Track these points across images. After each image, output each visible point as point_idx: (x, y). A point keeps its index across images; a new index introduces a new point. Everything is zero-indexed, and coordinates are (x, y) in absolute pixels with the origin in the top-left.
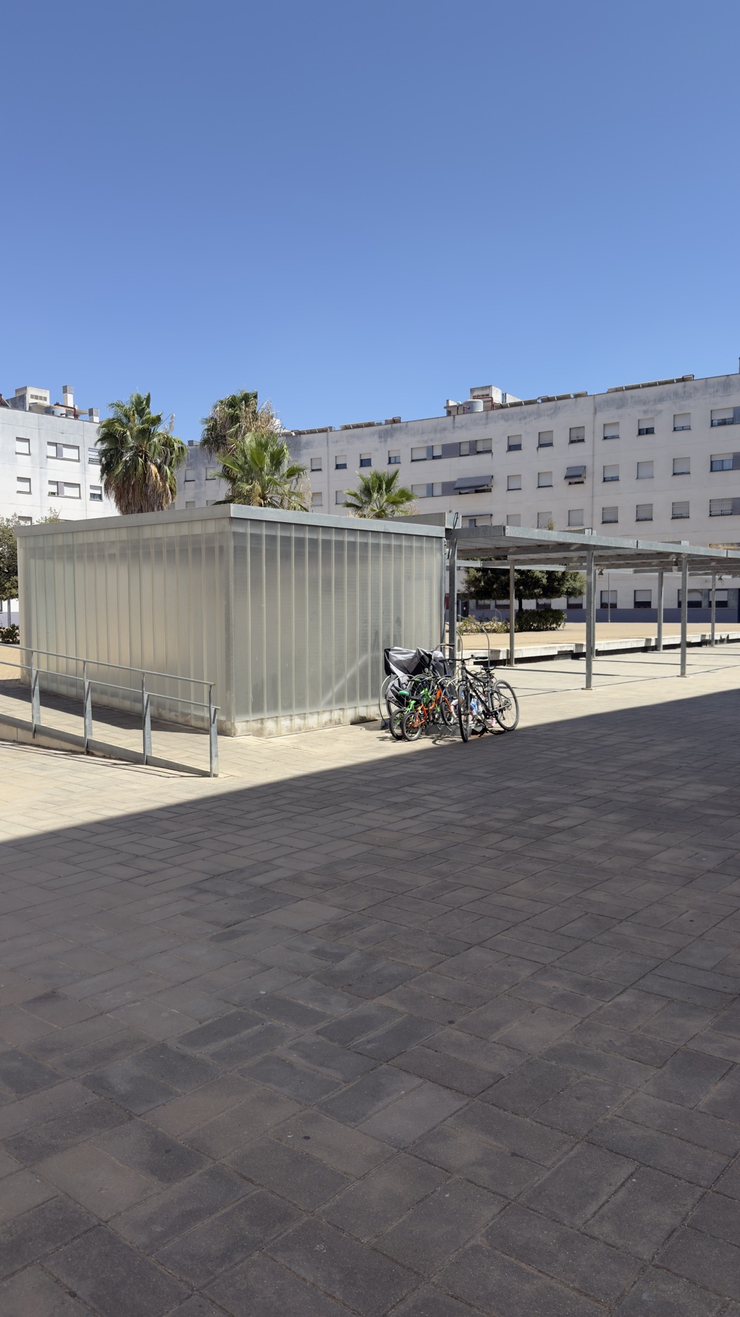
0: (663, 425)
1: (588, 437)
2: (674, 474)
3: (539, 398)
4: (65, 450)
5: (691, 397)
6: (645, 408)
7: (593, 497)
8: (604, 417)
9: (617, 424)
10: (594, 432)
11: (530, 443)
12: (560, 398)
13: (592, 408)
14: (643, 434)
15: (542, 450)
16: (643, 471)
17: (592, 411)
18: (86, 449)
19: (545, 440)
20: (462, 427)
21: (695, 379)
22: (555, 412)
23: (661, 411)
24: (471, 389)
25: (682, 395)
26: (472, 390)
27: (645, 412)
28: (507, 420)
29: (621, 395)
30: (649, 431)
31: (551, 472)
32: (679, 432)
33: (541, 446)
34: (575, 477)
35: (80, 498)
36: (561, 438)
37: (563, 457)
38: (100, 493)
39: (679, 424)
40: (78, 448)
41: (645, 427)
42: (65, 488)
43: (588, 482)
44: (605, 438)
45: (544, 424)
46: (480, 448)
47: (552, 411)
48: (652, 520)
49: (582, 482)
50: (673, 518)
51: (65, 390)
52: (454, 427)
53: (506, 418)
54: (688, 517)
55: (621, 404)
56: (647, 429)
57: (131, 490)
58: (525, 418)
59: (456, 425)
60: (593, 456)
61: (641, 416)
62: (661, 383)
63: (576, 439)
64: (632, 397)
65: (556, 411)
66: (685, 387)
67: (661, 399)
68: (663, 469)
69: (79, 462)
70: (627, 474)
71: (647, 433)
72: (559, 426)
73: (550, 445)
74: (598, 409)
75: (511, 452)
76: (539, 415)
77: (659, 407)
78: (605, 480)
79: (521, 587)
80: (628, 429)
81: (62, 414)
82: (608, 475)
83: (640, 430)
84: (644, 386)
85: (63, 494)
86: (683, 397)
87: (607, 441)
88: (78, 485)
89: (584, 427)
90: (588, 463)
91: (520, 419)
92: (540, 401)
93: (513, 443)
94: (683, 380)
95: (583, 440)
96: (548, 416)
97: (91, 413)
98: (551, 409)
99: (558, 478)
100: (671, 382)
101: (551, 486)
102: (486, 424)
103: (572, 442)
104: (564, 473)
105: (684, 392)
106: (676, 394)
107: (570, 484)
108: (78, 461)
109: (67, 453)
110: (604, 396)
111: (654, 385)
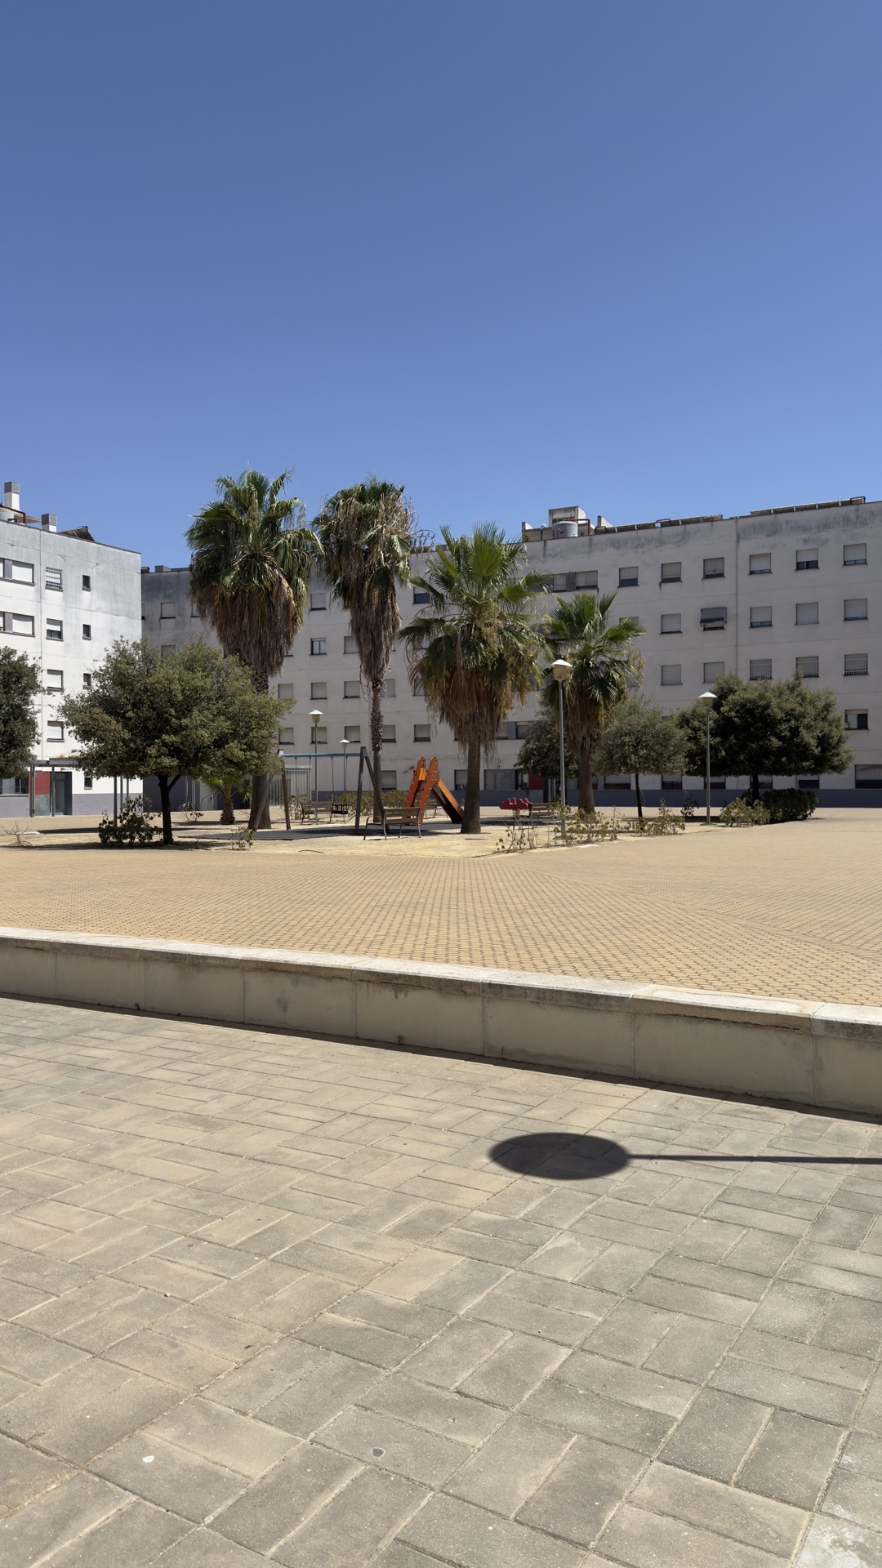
0: (829, 557)
1: (729, 570)
2: (846, 619)
3: (657, 522)
4: (15, 568)
5: (866, 524)
6: (805, 536)
7: (737, 646)
8: (750, 546)
9: (769, 555)
10: (737, 565)
11: (649, 577)
12: (685, 522)
13: (735, 534)
14: (803, 569)
15: (667, 587)
16: (806, 614)
17: (735, 539)
18: (43, 568)
19: (670, 574)
20: (556, 555)
21: (866, 501)
22: (683, 539)
23: (826, 541)
24: (550, 510)
25: (855, 521)
26: (551, 512)
27: (805, 541)
28: (618, 548)
29: (771, 520)
30: (812, 565)
31: (680, 614)
32: (850, 567)
33: (665, 581)
34: (713, 620)
35: (33, 635)
36: (692, 571)
37: (694, 596)
38: (59, 630)
39: (851, 557)
40: (32, 566)
41: (806, 560)
42: (14, 621)
43: (729, 627)
44: (752, 573)
45: (669, 554)
46: (581, 583)
47: (679, 538)
48: (817, 676)
49: (722, 628)
50: (846, 675)
51: (8, 488)
52: (545, 555)
53: (616, 545)
54: (867, 673)
55: (773, 531)
56: (808, 562)
57: (247, 612)
58: (643, 545)
59: (548, 552)
60: (737, 595)
61: (800, 546)
62: (821, 506)
63: (713, 571)
64: (787, 522)
65: (685, 537)
66: (858, 511)
67: (826, 526)
68: (831, 611)
69: (33, 586)
70: (783, 618)
71: (808, 568)
72: (690, 557)
73: (678, 580)
74: (742, 536)
75: (624, 588)
76: (661, 542)
77: (824, 535)
78: (752, 626)
79: (784, 759)
80: (782, 563)
81: (10, 520)
82: (758, 619)
83: (798, 564)
84: (799, 509)
85: (12, 629)
86: (856, 524)
87: (754, 577)
88: (31, 618)
89: (723, 558)
90: (729, 603)
91: (636, 547)
92: (659, 525)
93: (627, 576)
94: (851, 503)
95: (721, 575)
96: (675, 543)
97: (45, 520)
98: (678, 535)
99: (690, 621)
100: (836, 505)
101: (680, 632)
102: (590, 552)
103: (707, 577)
104: (698, 616)
105: (858, 517)
106: (846, 520)
107: (705, 629)
108: (32, 584)
109: (19, 573)
110: (750, 520)
111: (812, 508)
